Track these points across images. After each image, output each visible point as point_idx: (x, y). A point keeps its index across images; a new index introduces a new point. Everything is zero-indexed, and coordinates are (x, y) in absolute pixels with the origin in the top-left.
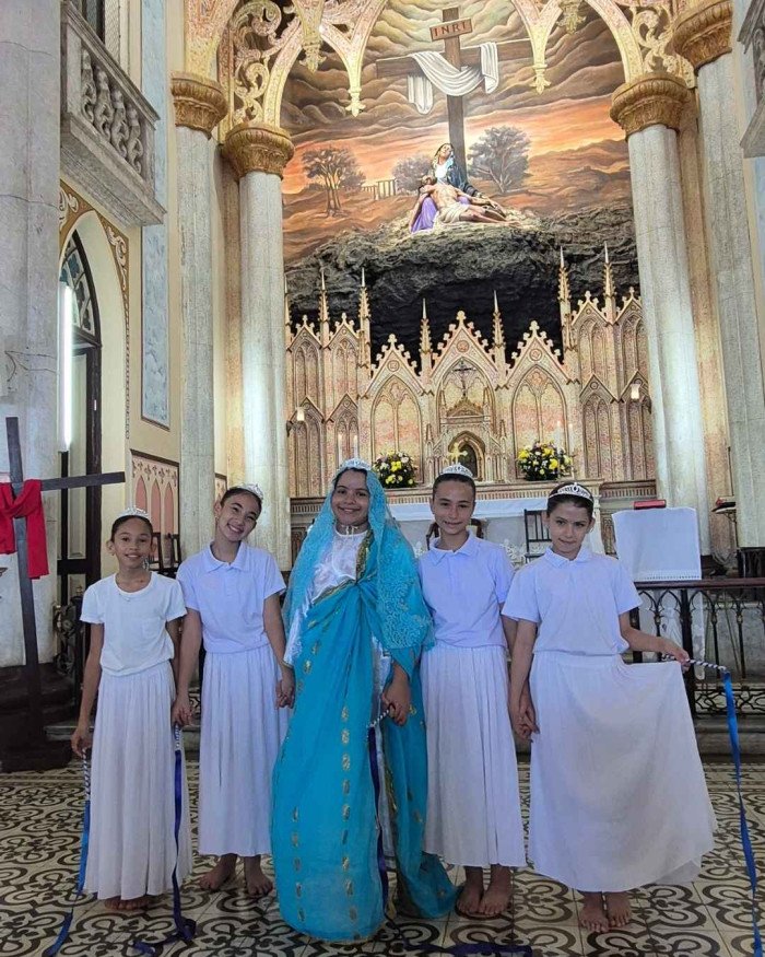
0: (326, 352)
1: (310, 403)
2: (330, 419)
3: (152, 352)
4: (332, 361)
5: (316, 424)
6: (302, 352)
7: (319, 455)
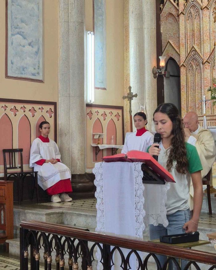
0: (206, 12)
1: (195, 51)
2: (207, 61)
3: (18, 33)
4: (209, 18)
5: (199, 65)
6: (191, 13)
7: (201, 88)
